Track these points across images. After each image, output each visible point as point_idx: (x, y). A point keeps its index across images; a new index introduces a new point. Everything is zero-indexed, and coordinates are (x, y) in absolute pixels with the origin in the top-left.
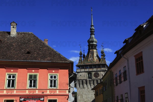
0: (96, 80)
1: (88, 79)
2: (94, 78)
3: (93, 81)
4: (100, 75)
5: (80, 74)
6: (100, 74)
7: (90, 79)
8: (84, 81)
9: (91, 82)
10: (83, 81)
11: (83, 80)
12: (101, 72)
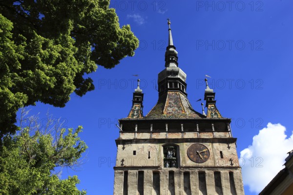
0: (197, 170)
1: (165, 166)
2: (189, 163)
3: (187, 175)
4: (211, 154)
5: (134, 147)
6: (211, 151)
7: (171, 166)
8: (149, 175)
9: (176, 179)
10: (141, 174)
11: (145, 171)
12: (216, 145)
